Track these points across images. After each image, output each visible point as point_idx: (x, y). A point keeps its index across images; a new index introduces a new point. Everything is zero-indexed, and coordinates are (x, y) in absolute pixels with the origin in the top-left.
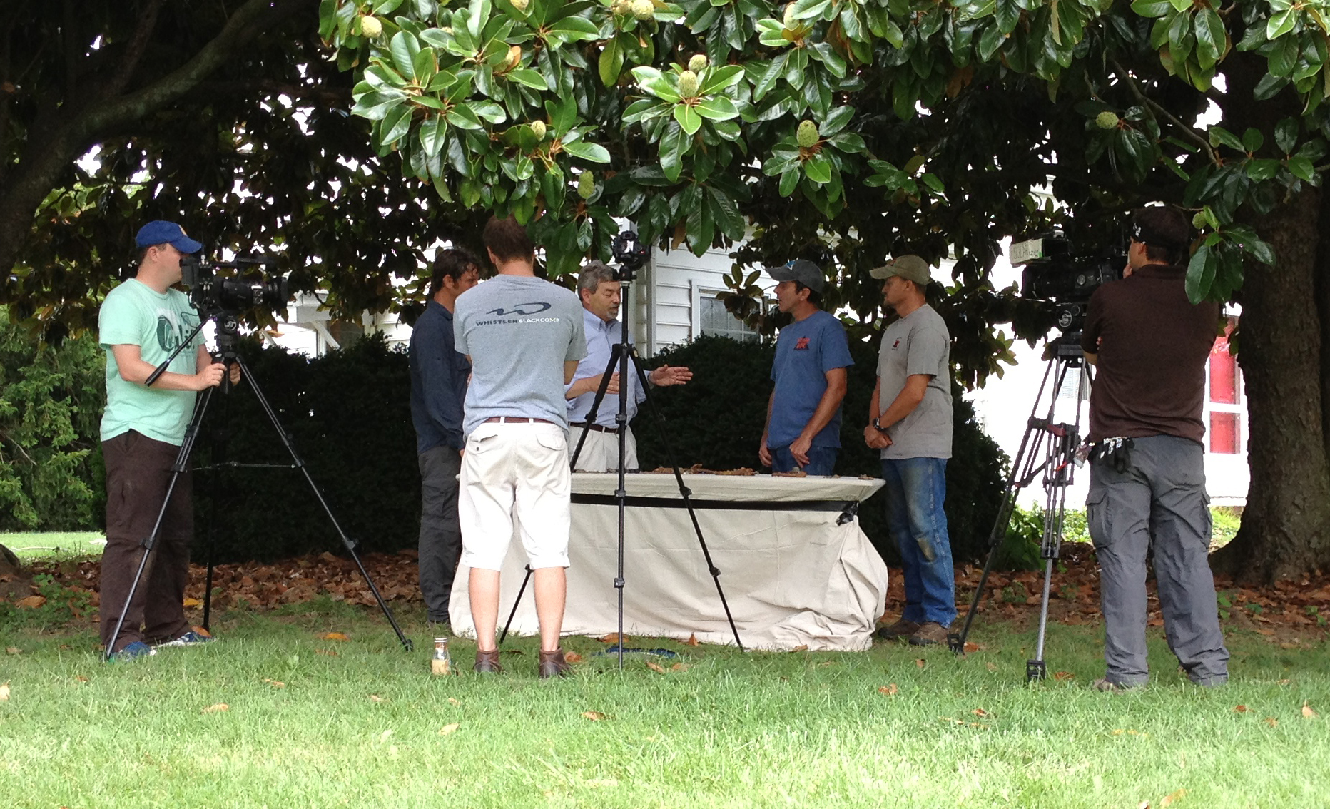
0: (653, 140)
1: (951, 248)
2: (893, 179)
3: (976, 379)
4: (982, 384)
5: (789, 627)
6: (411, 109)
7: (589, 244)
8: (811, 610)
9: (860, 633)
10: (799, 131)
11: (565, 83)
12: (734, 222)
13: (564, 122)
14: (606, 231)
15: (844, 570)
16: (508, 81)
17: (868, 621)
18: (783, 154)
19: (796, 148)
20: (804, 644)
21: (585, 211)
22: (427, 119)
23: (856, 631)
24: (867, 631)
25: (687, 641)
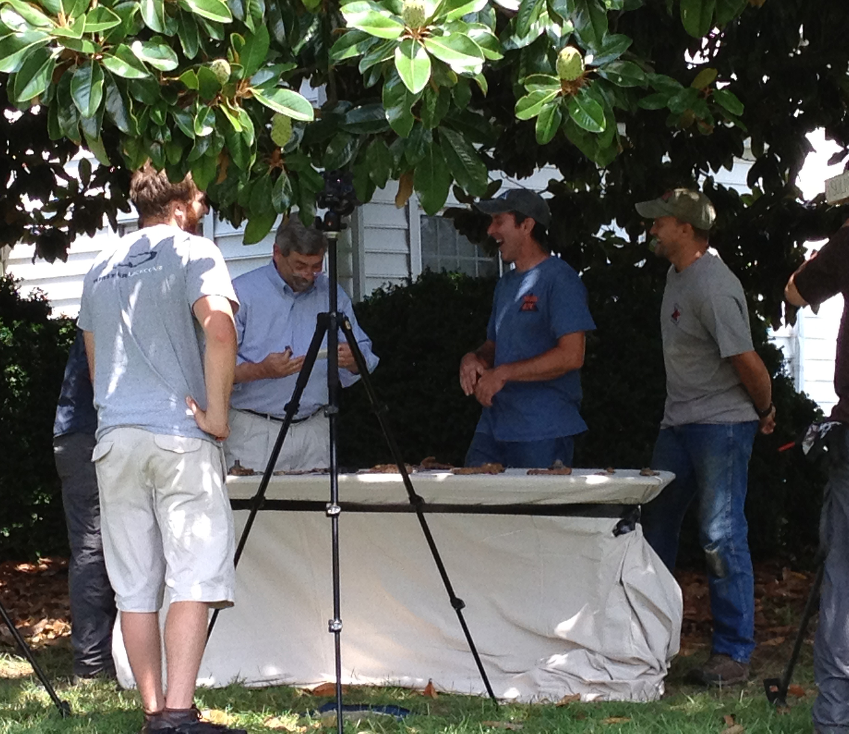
0: (372, 82)
1: (747, 143)
2: (677, 100)
3: (784, 313)
4: (792, 320)
5: (557, 671)
6: (56, 52)
7: (287, 205)
8: (584, 648)
9: (649, 676)
10: (559, 61)
11: (253, 8)
12: (473, 172)
13: (253, 59)
14: (310, 188)
15: (626, 595)
16: (182, 10)
17: (659, 661)
18: (540, 90)
19: (555, 81)
20: (576, 693)
21: (281, 161)
22: (78, 64)
23: (644, 673)
24: (658, 674)
25: (423, 690)
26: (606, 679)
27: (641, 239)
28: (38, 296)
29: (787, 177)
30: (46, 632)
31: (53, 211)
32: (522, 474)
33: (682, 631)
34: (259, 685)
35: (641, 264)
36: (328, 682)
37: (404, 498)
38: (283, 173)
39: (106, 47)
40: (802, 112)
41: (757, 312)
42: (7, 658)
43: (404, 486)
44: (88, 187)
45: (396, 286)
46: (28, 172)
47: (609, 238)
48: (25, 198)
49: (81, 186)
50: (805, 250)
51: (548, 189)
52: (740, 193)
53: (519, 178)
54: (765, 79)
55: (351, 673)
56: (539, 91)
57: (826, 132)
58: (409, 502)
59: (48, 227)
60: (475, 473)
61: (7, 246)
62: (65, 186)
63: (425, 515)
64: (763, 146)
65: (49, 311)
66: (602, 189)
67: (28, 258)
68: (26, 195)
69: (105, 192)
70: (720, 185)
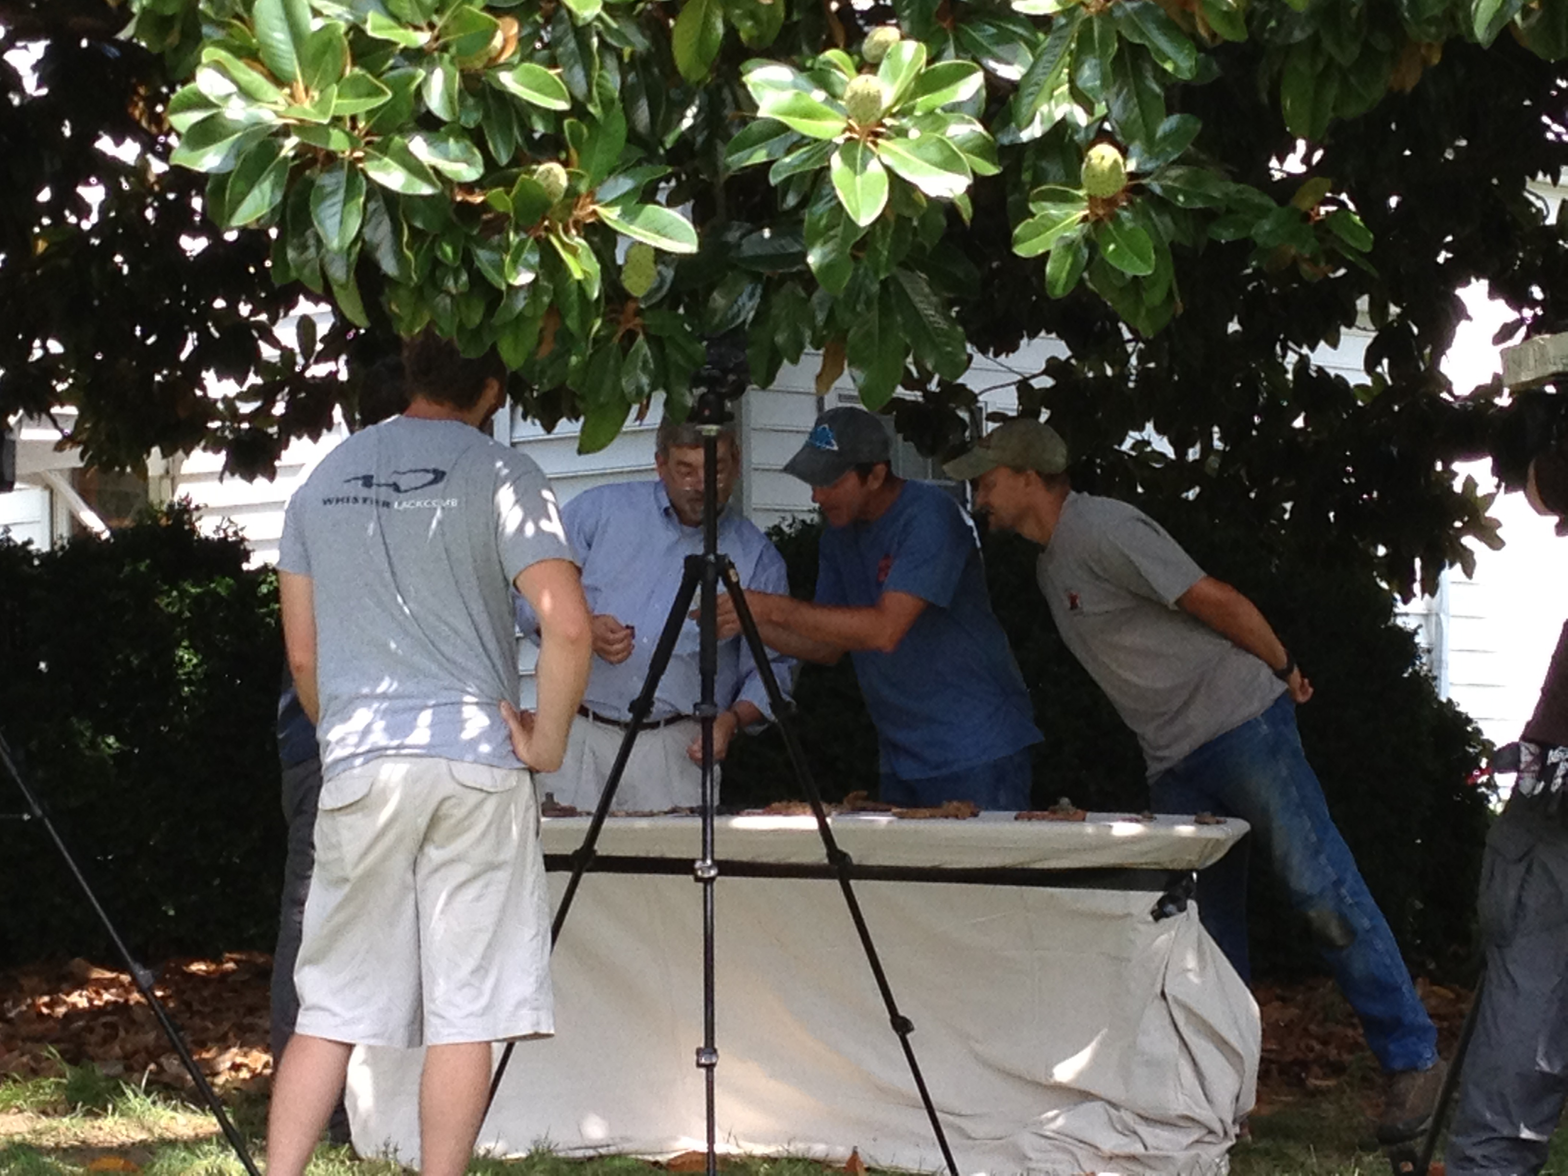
2: (1266, 225)
3: (1418, 576)
4: (1431, 587)
5: (1056, 1136)
6: (289, 146)
7: (647, 389)
8: (1102, 1099)
9: (1206, 1146)
10: (1087, 167)
11: (603, 82)
12: (944, 340)
13: (600, 158)
14: (682, 362)
15: (1171, 1015)
16: (490, 85)
17: (1222, 1121)
18: (1053, 210)
19: (1079, 197)
20: (1088, 1171)
21: (638, 320)
22: (323, 165)
23: (1197, 1142)
24: (1220, 1143)
25: (844, 1165)
26: (1137, 1149)
27: (1193, 454)
28: (230, 532)
29: (1427, 358)
30: (236, 1067)
31: (255, 400)
32: (1008, 820)
33: (1259, 1078)
34: (579, 1154)
35: (1191, 495)
36: (690, 1150)
37: (819, 855)
38: (641, 338)
39: (368, 139)
40: (1450, 255)
41: (1375, 574)
42: (175, 1109)
43: (819, 834)
44: (312, 361)
45: (803, 522)
46: (217, 335)
47: (1141, 453)
48: (209, 377)
49: (300, 360)
50: (1454, 475)
51: (1045, 372)
52: (1352, 384)
53: (996, 355)
54: (1393, 201)
55: (726, 1136)
56: (1053, 212)
57: (1491, 286)
58: (826, 861)
59: (245, 426)
60: (932, 817)
61: (180, 453)
62: (273, 360)
63: (852, 882)
64: (1387, 308)
65: (246, 556)
66: (1131, 374)
67: (212, 473)
68: (212, 372)
69: (337, 372)
70: (1320, 370)
